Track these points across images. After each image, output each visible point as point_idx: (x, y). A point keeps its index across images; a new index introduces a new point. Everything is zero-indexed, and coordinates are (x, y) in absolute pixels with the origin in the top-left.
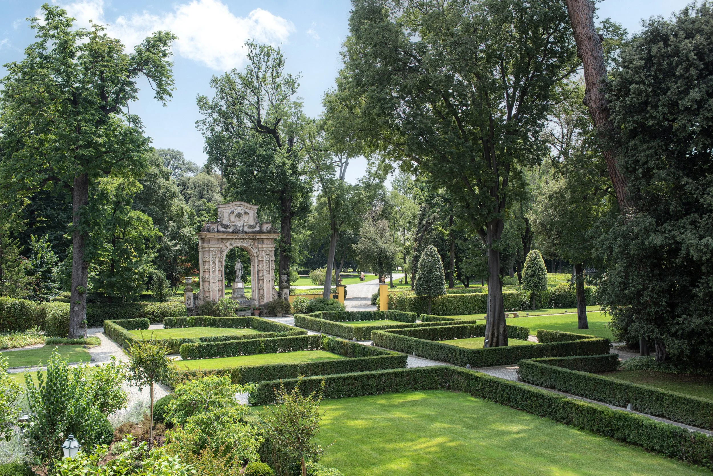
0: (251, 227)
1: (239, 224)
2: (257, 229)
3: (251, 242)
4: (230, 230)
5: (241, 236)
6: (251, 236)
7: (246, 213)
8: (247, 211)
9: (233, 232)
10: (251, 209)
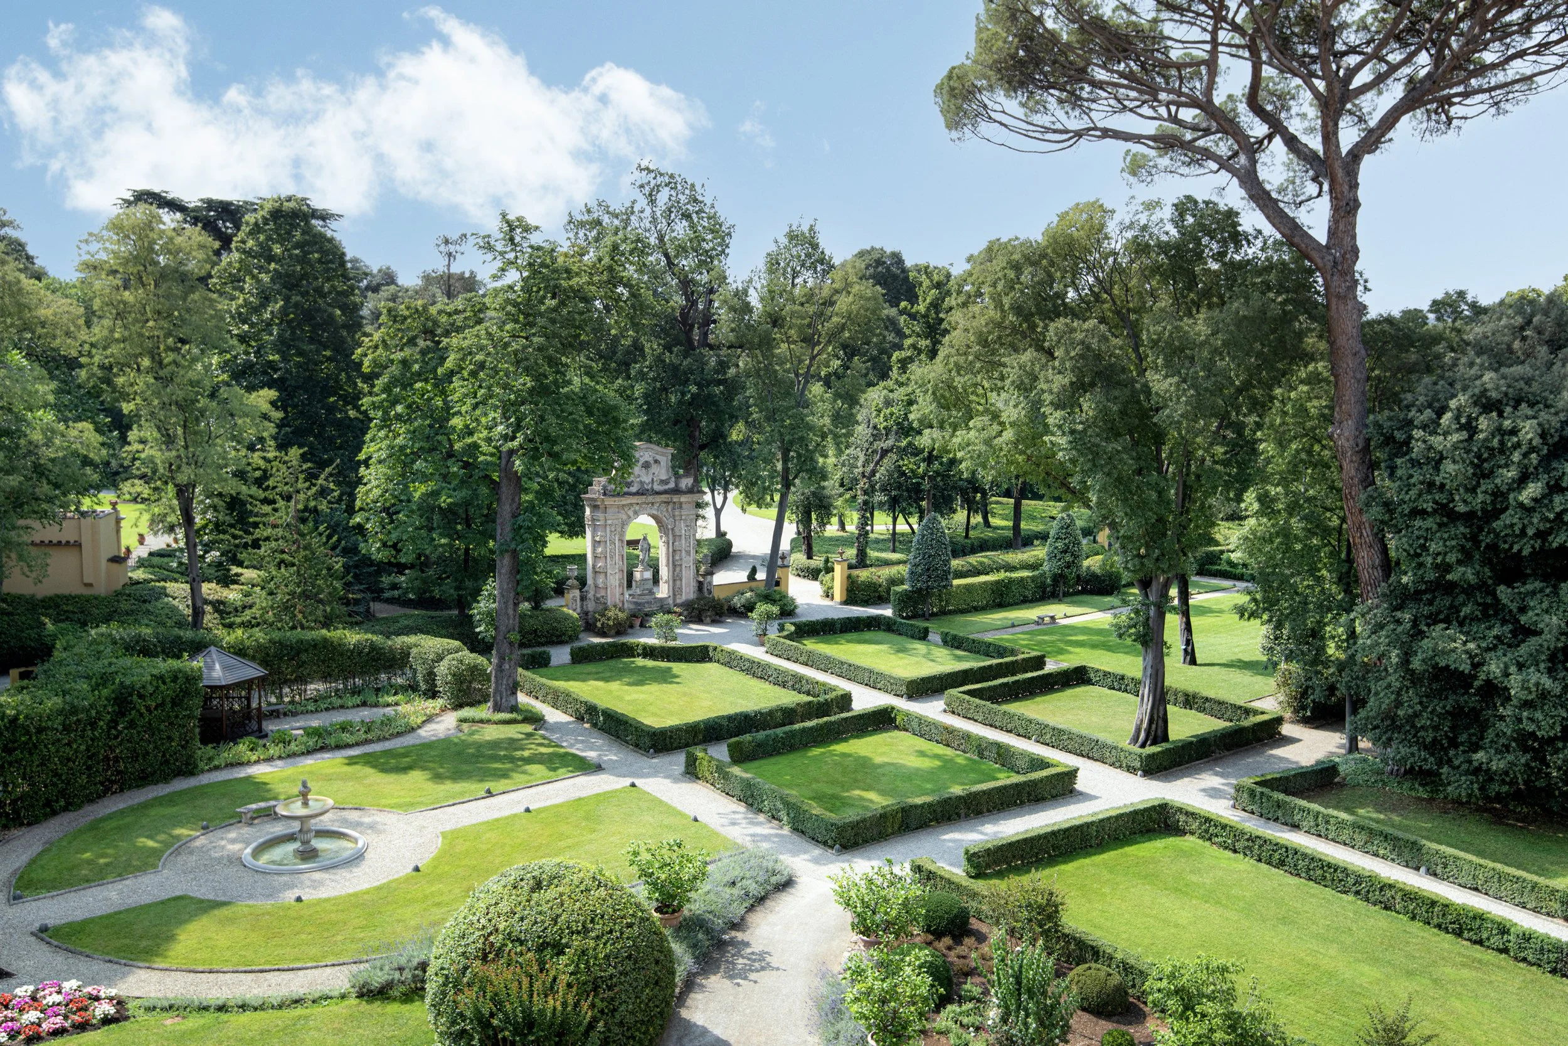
0: (663, 482)
1: (646, 479)
2: (672, 485)
3: (663, 507)
4: (633, 489)
5: (650, 499)
6: (664, 497)
7: (656, 461)
8: (658, 457)
9: (637, 493)
10: (663, 454)
